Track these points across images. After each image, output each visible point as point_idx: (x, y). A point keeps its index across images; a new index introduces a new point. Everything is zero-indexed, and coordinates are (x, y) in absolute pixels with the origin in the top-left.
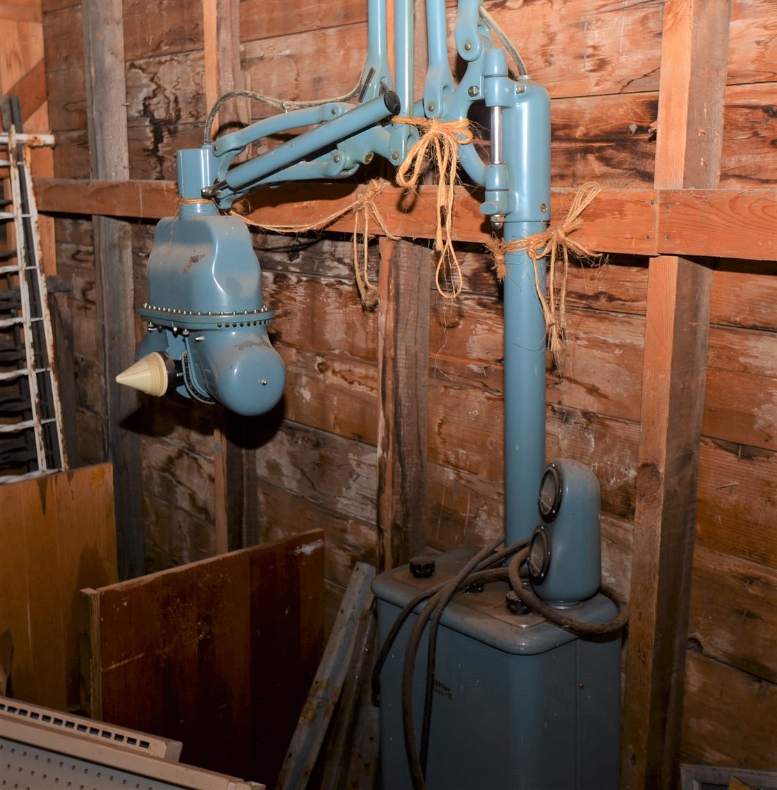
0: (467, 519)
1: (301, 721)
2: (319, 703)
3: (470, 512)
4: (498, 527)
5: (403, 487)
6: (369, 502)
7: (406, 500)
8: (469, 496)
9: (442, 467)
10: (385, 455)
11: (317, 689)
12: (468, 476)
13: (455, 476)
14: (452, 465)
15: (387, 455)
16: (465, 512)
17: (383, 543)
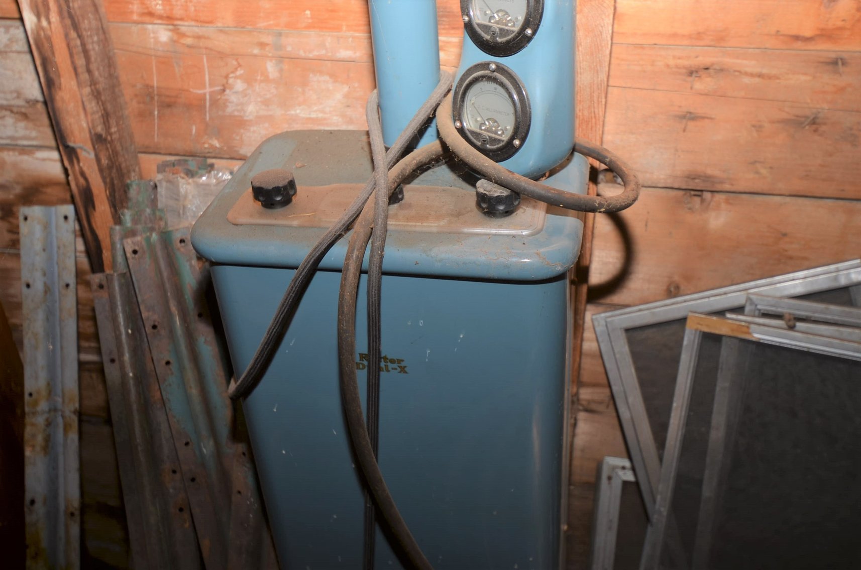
0: (208, 97)
1: (28, 452)
2: (47, 420)
3: (211, 85)
4: (268, 96)
5: (89, 71)
6: (8, 113)
7: (99, 93)
8: (205, 60)
9: (140, 26)
10: (44, 23)
11: (36, 403)
12: (196, 30)
13: (169, 34)
14: (160, 17)
15: (49, 23)
16: (204, 87)
17: (81, 169)
